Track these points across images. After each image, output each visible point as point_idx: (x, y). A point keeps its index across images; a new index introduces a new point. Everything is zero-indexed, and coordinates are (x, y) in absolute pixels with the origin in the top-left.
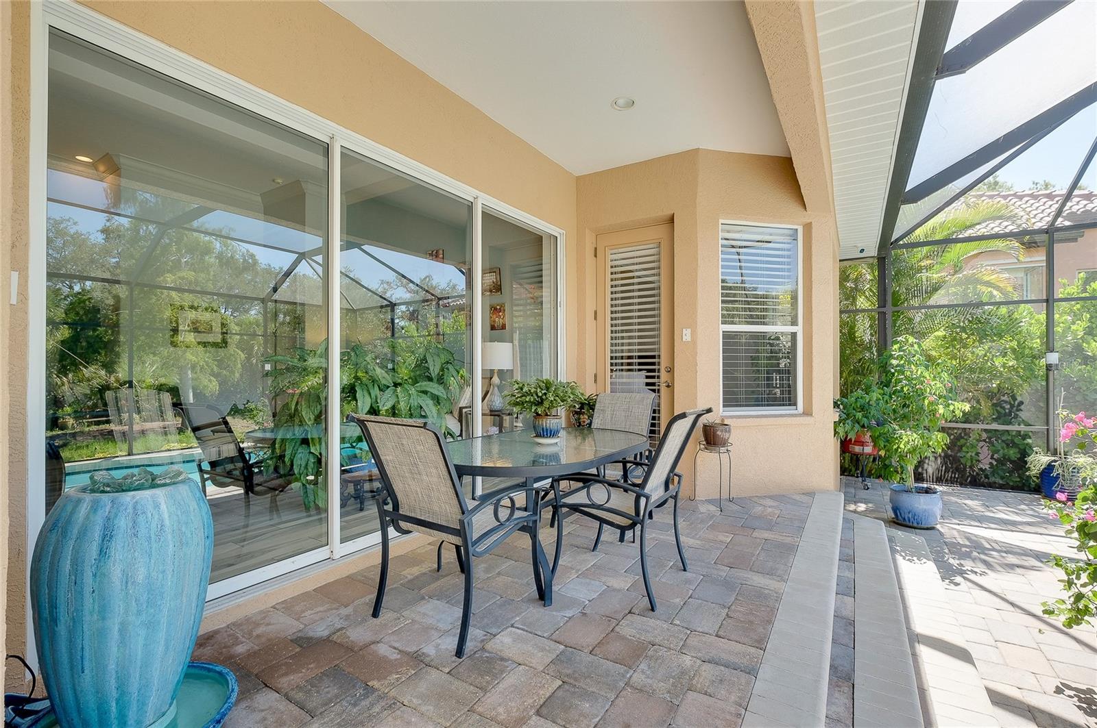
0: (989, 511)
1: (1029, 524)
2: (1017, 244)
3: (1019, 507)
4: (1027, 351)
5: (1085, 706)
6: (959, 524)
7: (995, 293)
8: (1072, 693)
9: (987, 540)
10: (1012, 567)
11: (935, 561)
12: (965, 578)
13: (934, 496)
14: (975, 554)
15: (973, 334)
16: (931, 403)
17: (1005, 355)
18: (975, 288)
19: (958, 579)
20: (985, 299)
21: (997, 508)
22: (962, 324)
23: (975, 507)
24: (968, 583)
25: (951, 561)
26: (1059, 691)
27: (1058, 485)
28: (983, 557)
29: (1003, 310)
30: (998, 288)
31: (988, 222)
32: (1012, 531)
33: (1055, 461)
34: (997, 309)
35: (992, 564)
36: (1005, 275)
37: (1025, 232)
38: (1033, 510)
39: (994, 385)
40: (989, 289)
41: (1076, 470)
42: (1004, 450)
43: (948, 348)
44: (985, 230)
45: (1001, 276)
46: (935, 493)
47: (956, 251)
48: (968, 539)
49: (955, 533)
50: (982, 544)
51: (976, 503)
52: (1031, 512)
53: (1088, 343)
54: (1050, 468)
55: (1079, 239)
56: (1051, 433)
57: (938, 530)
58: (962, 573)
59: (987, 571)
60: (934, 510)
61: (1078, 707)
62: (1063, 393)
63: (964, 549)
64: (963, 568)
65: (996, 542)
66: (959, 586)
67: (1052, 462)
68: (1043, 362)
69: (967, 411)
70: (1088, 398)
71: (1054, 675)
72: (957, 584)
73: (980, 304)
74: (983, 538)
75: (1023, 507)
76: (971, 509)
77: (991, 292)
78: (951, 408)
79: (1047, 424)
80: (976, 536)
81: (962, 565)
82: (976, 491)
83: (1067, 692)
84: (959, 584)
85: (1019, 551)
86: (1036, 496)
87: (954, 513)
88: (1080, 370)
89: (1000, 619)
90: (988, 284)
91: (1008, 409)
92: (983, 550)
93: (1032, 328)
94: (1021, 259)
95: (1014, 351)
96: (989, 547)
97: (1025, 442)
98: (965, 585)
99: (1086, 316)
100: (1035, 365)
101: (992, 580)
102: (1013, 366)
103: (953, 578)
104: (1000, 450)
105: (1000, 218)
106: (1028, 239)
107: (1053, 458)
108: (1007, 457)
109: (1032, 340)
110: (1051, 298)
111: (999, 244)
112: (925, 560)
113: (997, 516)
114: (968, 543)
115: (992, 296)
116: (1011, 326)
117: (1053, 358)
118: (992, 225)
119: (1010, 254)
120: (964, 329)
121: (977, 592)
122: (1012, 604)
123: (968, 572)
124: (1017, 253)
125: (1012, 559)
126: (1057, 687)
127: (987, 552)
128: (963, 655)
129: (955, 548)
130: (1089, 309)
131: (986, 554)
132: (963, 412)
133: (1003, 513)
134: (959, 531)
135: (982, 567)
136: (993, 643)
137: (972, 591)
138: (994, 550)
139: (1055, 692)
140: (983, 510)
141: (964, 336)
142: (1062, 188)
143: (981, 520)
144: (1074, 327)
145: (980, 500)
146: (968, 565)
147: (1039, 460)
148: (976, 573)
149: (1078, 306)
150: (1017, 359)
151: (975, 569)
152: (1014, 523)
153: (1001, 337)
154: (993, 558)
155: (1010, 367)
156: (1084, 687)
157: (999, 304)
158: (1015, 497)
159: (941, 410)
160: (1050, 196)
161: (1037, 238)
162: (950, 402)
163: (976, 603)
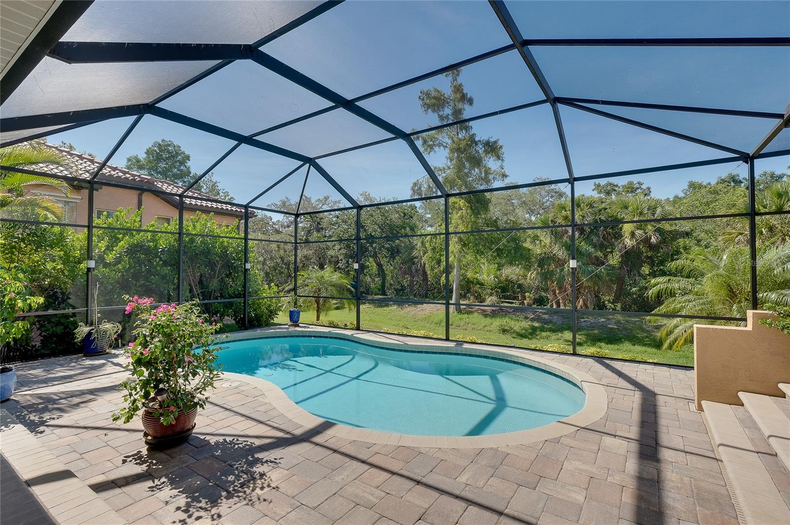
0: (50, 373)
1: (81, 374)
2: (66, 185)
3: (71, 365)
4: (71, 259)
5: (138, 461)
6: (30, 390)
7: (49, 215)
8: (130, 459)
9: (55, 394)
10: (77, 405)
11: (21, 423)
12: (47, 426)
13: (10, 373)
14: (50, 406)
15: (30, 244)
16: (10, 299)
17: (54, 261)
18: (33, 210)
19: (42, 428)
20: (41, 219)
21: (56, 370)
22: (20, 236)
23: (40, 374)
24: (50, 428)
25: (32, 418)
26: (124, 462)
27: (95, 344)
28: (55, 406)
29: (57, 229)
30: (53, 213)
31: (47, 164)
32: (71, 382)
33: (93, 329)
34: (51, 228)
35: (63, 408)
36: (59, 205)
37: (75, 179)
38: (81, 365)
39: (46, 283)
40: (45, 212)
41: (105, 333)
42: (53, 328)
43: (7, 254)
44: (46, 169)
45: (56, 205)
46: (11, 370)
47: (16, 179)
48: (40, 398)
49: (29, 398)
50: (52, 398)
51: (40, 370)
52: (79, 366)
53: (108, 255)
54: (90, 334)
55: (99, 190)
56: (89, 312)
57: (13, 400)
58: (43, 423)
59: (61, 414)
60: (10, 384)
61: (136, 464)
62: (98, 286)
63: (40, 406)
64: (44, 419)
65: (63, 393)
66: (44, 433)
67: (91, 330)
68: (82, 266)
69: (41, 303)
70: (107, 288)
71: (119, 454)
72: (42, 432)
73: (37, 223)
74: (52, 393)
75: (73, 364)
76: (36, 376)
77: (46, 215)
78: (28, 302)
79: (87, 307)
80: (45, 394)
81: (42, 417)
82: (36, 363)
83: (129, 459)
84: (44, 431)
85: (78, 393)
86: (80, 355)
87: (23, 383)
88: (103, 271)
89: (79, 440)
90: (46, 209)
91: (61, 298)
92: (54, 402)
93: (74, 243)
94: (68, 195)
95: (61, 258)
96: (57, 398)
97: (69, 320)
98: (48, 430)
99: (106, 239)
100: (77, 268)
101: (66, 419)
102: (61, 269)
103: (38, 429)
104: (50, 329)
105: (58, 163)
106: (75, 183)
107: (91, 328)
108: (55, 333)
109: (75, 251)
110: (91, 225)
111: (55, 182)
112: (12, 425)
113: (57, 375)
114: (42, 401)
115: (46, 218)
116: (60, 240)
117: (92, 264)
118: (52, 167)
119: (60, 190)
120: (23, 240)
121: (58, 431)
122: (85, 428)
123: (49, 421)
124: (66, 191)
125: (76, 400)
126: (123, 460)
127: (57, 402)
128: (66, 474)
129: (32, 408)
130: (107, 234)
131: (57, 404)
132: (38, 304)
133: (60, 372)
134: (31, 395)
135: (57, 413)
136: (80, 457)
137: (54, 431)
138: (62, 398)
139: (122, 464)
140: (45, 374)
141: (23, 245)
142: (100, 159)
143: (46, 382)
144: (100, 245)
145: (40, 368)
146: (46, 416)
147: (83, 330)
148: (54, 418)
149: (101, 232)
150: (64, 263)
151: (53, 416)
152: (70, 377)
153: (52, 248)
154: (63, 404)
155: (59, 269)
156: (136, 452)
157: (53, 224)
158: (66, 359)
159: (20, 304)
160: (92, 162)
161: (83, 184)
162: (27, 297)
163: (60, 438)
